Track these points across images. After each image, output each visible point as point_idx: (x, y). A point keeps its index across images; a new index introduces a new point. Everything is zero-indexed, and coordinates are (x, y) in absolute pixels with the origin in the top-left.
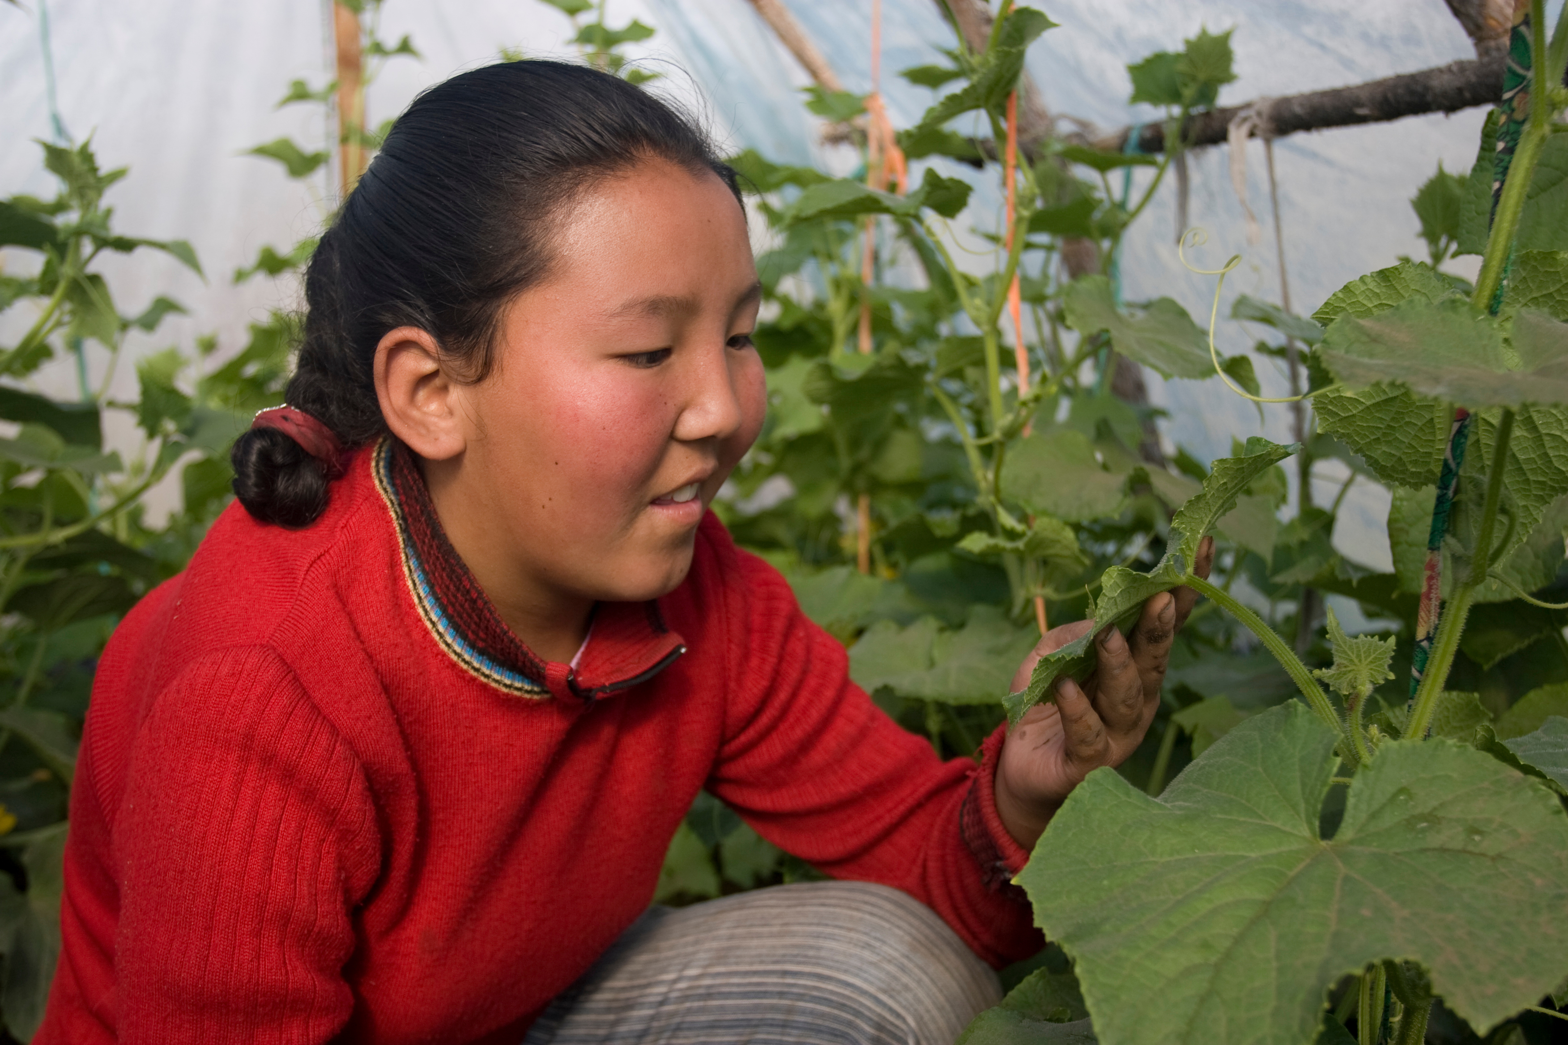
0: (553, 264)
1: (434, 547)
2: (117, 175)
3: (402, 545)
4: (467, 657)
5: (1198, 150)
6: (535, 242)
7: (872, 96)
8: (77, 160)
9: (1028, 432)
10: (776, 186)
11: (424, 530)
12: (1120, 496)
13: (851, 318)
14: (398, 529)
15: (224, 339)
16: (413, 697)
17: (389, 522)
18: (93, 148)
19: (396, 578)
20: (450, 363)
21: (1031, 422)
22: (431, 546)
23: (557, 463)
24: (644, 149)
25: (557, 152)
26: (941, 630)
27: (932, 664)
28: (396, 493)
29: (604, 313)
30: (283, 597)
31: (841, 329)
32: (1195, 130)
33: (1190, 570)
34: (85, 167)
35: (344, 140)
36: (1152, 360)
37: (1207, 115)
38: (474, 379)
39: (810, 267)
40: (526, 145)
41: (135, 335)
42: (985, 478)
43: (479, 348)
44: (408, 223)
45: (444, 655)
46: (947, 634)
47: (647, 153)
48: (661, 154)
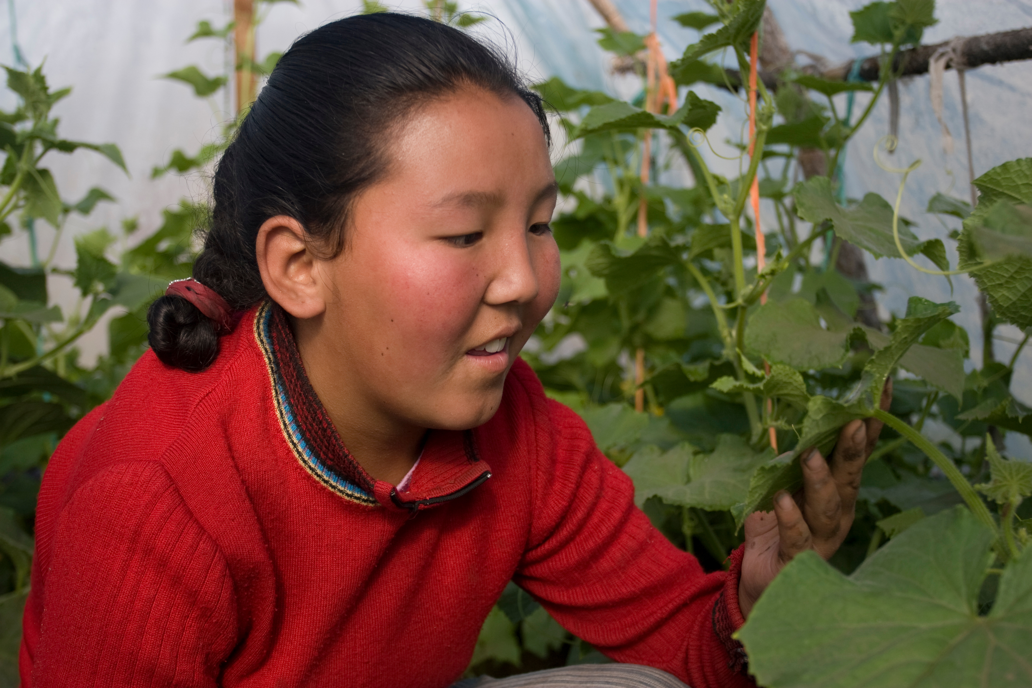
0: (390, 166)
1: (298, 386)
2: (63, 93)
3: (273, 384)
4: (319, 472)
5: (906, 79)
6: (377, 151)
7: (651, 36)
8: (32, 81)
9: (764, 300)
10: (575, 106)
11: (291, 373)
12: (843, 351)
13: (631, 210)
14: (270, 371)
15: (143, 221)
16: (275, 500)
17: (264, 366)
18: (44, 72)
19: (267, 408)
20: (313, 243)
21: (767, 292)
22: (296, 385)
23: (392, 321)
24: (463, 79)
25: (394, 81)
26: (696, 453)
27: (688, 480)
28: (272, 343)
29: (429, 205)
30: (177, 423)
31: (623, 219)
32: (903, 64)
33: (877, 405)
34: (38, 86)
35: (239, 68)
36: (866, 243)
37: (914, 50)
38: (331, 255)
39: (600, 170)
40: (371, 76)
41: (75, 217)
42: (730, 335)
43: (335, 232)
44: (283, 137)
45: (302, 469)
46: (700, 456)
47: (465, 82)
48: (476, 83)
